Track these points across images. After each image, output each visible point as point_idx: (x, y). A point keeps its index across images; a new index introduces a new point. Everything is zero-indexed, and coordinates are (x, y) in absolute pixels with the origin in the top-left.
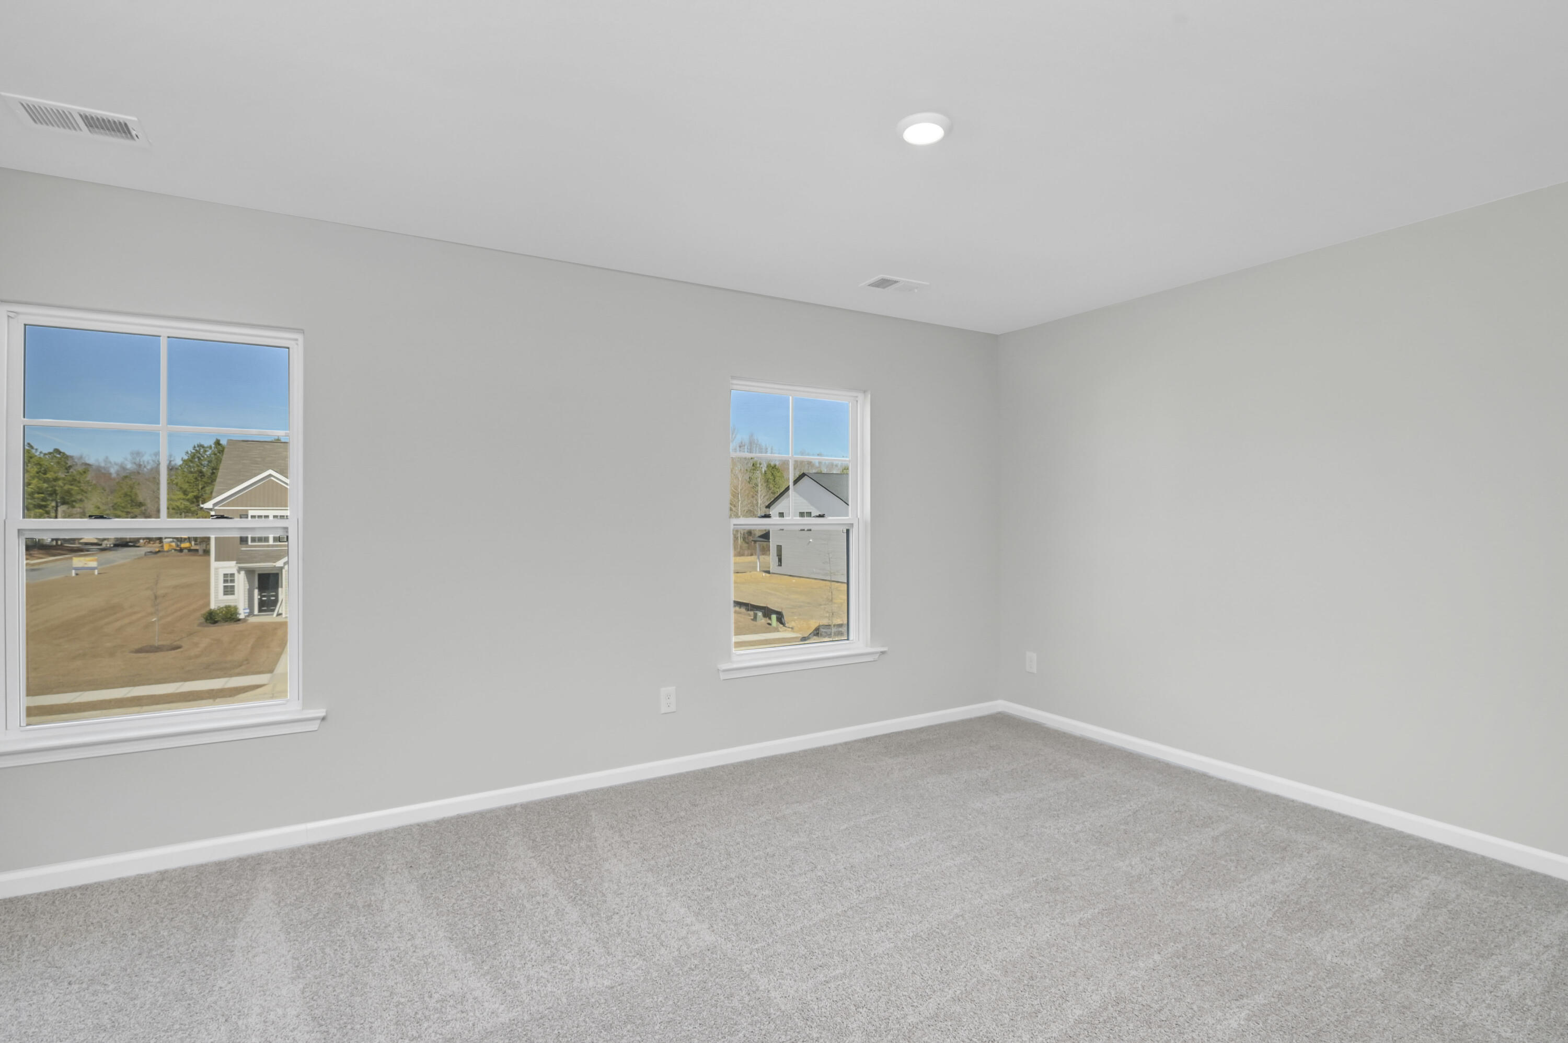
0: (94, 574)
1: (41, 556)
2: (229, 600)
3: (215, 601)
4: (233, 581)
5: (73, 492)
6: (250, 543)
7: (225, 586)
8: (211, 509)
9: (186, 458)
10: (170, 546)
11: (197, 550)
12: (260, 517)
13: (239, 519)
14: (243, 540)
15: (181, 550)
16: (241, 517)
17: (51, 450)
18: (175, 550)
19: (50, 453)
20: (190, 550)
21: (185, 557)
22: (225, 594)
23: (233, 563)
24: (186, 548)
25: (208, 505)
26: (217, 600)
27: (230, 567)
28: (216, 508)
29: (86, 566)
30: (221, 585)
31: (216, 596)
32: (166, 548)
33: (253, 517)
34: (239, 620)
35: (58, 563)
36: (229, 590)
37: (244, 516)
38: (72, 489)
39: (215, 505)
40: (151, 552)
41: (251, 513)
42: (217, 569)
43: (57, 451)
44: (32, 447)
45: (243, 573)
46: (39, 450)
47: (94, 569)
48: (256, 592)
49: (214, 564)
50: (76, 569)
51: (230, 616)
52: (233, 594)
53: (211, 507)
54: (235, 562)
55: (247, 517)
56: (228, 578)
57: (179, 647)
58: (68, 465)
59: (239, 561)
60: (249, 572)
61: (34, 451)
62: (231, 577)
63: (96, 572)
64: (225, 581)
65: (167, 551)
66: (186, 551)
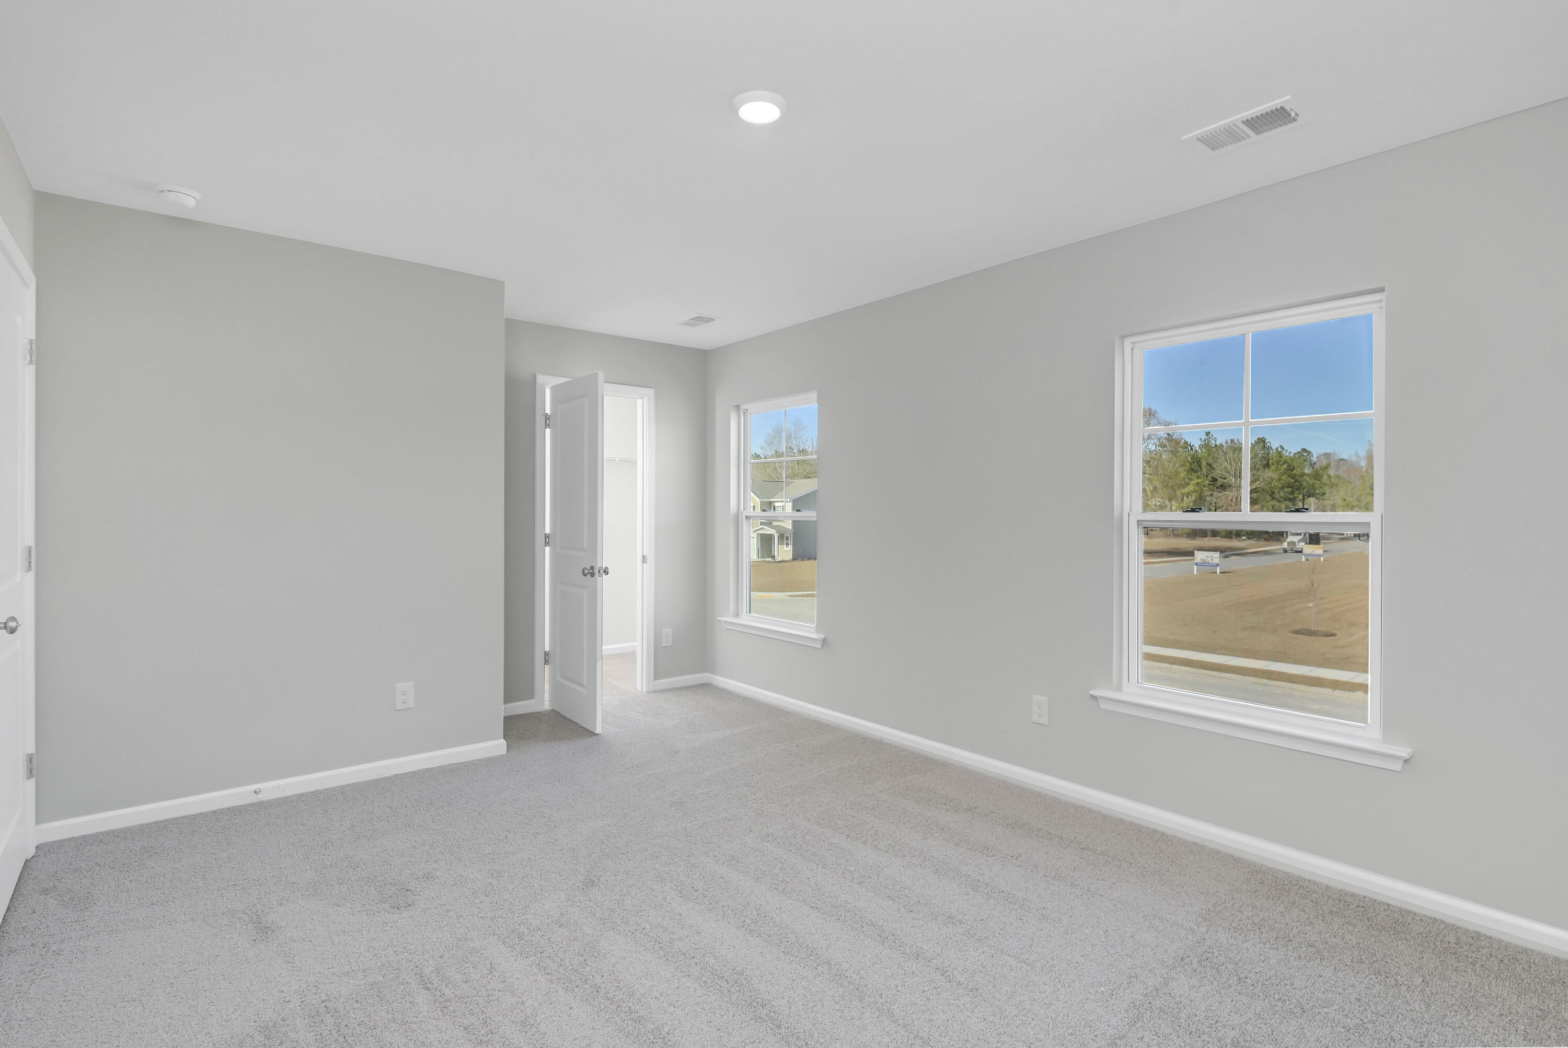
0: (1320, 560)
5: (1316, 485)
17: (1300, 450)
19: (1299, 453)
29: (1314, 553)
38: (1316, 484)
43: (1304, 450)
44: (1283, 449)
46: (1288, 451)
47: (1320, 556)
50: (1306, 555)
57: (1333, 635)
58: (1313, 463)
61: (1284, 452)
63: (1322, 559)
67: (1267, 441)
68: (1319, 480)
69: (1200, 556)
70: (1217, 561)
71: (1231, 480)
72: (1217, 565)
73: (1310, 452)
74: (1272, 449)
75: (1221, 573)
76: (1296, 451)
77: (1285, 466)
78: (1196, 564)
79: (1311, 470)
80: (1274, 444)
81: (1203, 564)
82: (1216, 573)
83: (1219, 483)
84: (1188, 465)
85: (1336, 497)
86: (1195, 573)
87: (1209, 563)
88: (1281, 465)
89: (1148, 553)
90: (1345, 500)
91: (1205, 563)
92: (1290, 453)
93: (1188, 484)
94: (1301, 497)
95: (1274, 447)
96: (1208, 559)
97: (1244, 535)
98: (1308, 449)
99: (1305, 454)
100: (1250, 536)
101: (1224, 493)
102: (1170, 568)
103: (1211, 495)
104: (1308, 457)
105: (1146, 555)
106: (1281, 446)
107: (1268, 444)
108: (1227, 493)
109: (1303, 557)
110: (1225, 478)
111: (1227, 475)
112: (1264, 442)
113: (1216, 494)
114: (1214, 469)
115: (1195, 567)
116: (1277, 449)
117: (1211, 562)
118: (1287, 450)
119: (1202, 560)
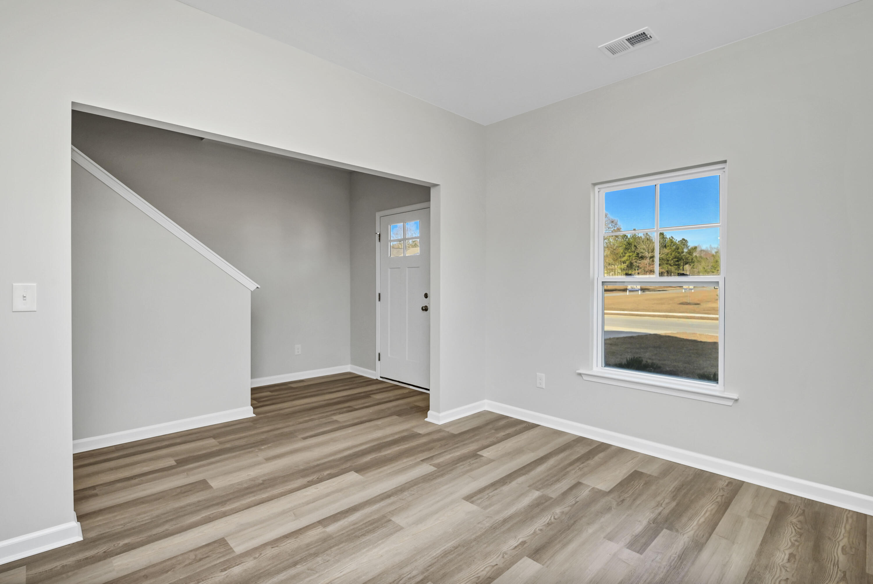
67: (664, 234)
68: (691, 255)
71: (646, 254)
74: (667, 238)
76: (679, 240)
77: (674, 247)
79: (687, 250)
80: (668, 236)
83: (640, 255)
84: (624, 246)
85: (700, 267)
88: (672, 247)
90: (704, 268)
92: (676, 240)
93: (624, 256)
94: (682, 264)
95: (668, 237)
98: (685, 239)
99: (684, 241)
101: (643, 261)
103: (636, 262)
104: (686, 243)
106: (672, 237)
107: (665, 236)
108: (644, 261)
109: (683, 290)
110: (643, 253)
111: (644, 251)
112: (663, 235)
113: (638, 261)
114: (637, 248)
116: (670, 238)
117: (636, 288)
118: (675, 239)
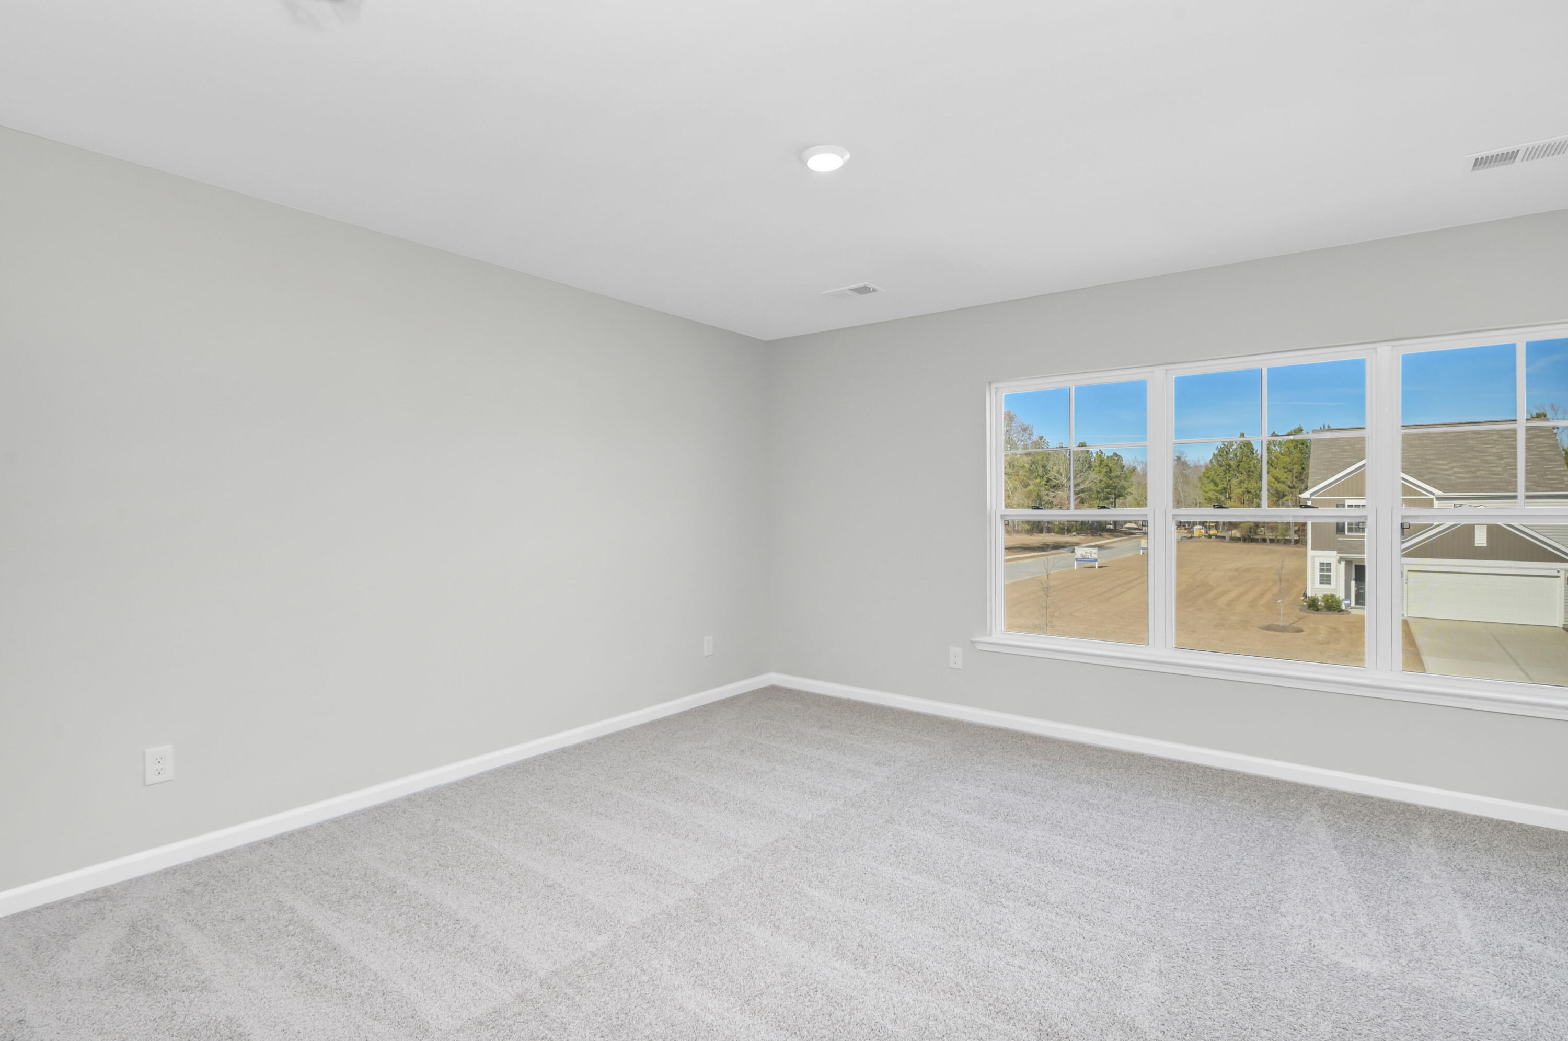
1: (1109, 537)
2: (1327, 590)
3: (1312, 588)
4: (1329, 570)
6: (1346, 533)
7: (1320, 575)
8: (1308, 499)
9: (1216, 452)
10: (1200, 532)
11: (1224, 537)
12: (1358, 506)
13: (1336, 508)
14: (1340, 529)
15: (1210, 537)
16: (1337, 507)
17: (1112, 455)
18: (1205, 536)
20: (1217, 537)
21: (1214, 543)
22: (1321, 583)
23: (1334, 553)
24: (1213, 535)
25: (1306, 495)
26: (1315, 588)
27: (1331, 556)
28: (1312, 498)
30: (1318, 573)
31: (1313, 583)
32: (1196, 534)
33: (1350, 506)
34: (1342, 610)
35: (1122, 543)
36: (1325, 579)
37: (1341, 505)
39: (1312, 495)
40: (1185, 537)
41: (1348, 502)
42: (1313, 557)
43: (1115, 454)
45: (1343, 563)
46: (1105, 456)
48: (1353, 583)
49: (1310, 552)
51: (1332, 605)
52: (1330, 584)
53: (1309, 497)
54: (1336, 552)
55: (1344, 507)
56: (1325, 567)
57: (1301, 630)
58: (1123, 466)
59: (1340, 551)
60: (1349, 562)
61: (1102, 456)
62: (1327, 566)
64: (1322, 570)
65: (1199, 537)
66: (1213, 537)
69: (1080, 552)
70: (1095, 556)
72: (1096, 560)
73: (1120, 457)
75: (1099, 567)
78: (1077, 560)
81: (1083, 559)
82: (1095, 567)
86: (1075, 568)
87: (1088, 558)
89: (1009, 549)
91: (1084, 558)
96: (1088, 554)
97: (1074, 532)
100: (1079, 532)
102: (1035, 564)
105: (1007, 550)
115: (1076, 562)
119: (1082, 555)
